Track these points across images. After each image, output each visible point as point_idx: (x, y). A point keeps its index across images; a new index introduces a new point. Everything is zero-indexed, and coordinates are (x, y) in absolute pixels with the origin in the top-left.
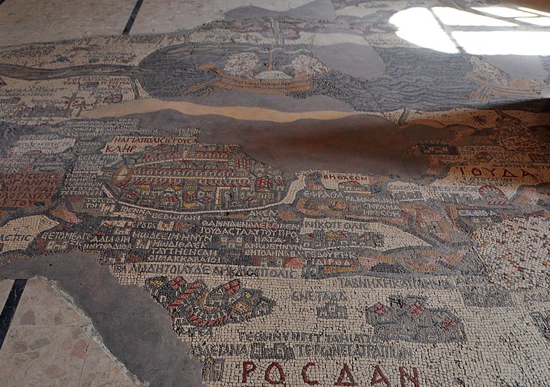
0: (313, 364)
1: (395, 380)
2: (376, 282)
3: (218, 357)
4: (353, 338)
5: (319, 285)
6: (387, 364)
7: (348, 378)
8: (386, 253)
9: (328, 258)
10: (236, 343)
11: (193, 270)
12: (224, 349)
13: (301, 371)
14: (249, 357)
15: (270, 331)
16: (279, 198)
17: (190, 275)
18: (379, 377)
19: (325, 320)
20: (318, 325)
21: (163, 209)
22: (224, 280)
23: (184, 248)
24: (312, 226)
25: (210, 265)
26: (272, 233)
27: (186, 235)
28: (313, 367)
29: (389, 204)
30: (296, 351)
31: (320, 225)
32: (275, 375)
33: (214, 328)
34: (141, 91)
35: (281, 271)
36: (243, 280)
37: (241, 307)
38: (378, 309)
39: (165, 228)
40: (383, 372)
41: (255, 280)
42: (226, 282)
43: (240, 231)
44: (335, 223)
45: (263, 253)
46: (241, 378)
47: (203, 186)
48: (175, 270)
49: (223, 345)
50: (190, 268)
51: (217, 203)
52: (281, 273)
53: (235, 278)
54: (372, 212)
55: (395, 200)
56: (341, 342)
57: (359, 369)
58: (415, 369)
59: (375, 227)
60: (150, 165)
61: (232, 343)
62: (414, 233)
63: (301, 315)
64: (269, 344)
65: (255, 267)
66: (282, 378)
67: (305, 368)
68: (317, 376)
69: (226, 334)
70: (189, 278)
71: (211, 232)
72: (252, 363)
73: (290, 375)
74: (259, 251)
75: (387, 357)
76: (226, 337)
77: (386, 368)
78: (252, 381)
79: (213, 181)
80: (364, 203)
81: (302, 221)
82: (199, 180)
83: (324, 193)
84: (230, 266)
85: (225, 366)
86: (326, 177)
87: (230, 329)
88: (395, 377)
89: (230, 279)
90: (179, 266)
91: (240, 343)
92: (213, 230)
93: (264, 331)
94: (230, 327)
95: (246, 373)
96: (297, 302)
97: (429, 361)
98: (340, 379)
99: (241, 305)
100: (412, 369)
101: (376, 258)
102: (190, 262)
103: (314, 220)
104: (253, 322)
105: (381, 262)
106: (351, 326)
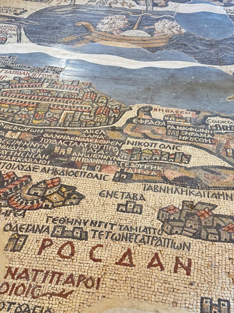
0: (102, 246)
1: (169, 267)
2: (174, 190)
3: (24, 233)
4: (142, 229)
5: (125, 187)
6: (165, 253)
7: (128, 260)
8: (190, 169)
9: (139, 168)
10: (42, 224)
11: (25, 168)
12: (30, 228)
13: (89, 250)
14: (49, 235)
15: (73, 218)
16: (111, 122)
17: (21, 171)
18: (156, 262)
19: (122, 213)
20: (115, 217)
21: (15, 122)
22: (47, 177)
23: (23, 152)
24: (133, 144)
25: (40, 165)
26: (98, 146)
27: (28, 142)
28: (101, 248)
29: (203, 133)
30: (91, 234)
31: (140, 143)
32: (67, 251)
33: (27, 211)
34: (24, 37)
35: (97, 174)
36: (63, 178)
37: (55, 198)
38: (170, 210)
39: (12, 136)
40: (161, 258)
41: (74, 179)
42: (49, 179)
43: (72, 143)
44: (152, 144)
45: (86, 161)
46: (38, 251)
47: (53, 109)
48: (10, 167)
49: (31, 225)
50: (23, 166)
51: (60, 121)
52: (96, 176)
53: (57, 176)
54: (186, 138)
55: (210, 130)
56: (131, 231)
57: (140, 254)
58: (190, 260)
59: (186, 149)
60: (14, 90)
61: (39, 224)
62: (219, 156)
63: (103, 208)
64: (70, 227)
65: (76, 170)
66: (72, 254)
67: (94, 248)
68: (103, 255)
69: (36, 217)
70: (20, 174)
71: (49, 142)
72: (51, 240)
73: (80, 253)
74: (83, 159)
75: (167, 247)
76: (35, 219)
77: (164, 256)
78: (46, 254)
79: (62, 106)
80: (182, 131)
81: (126, 140)
82: (51, 104)
83: (150, 121)
84: (56, 167)
85: (27, 241)
86: (156, 110)
87: (40, 213)
88: (170, 264)
89: (53, 177)
90: (14, 164)
91: (45, 224)
92: (51, 141)
93: (68, 217)
94: (41, 212)
95: (43, 247)
96: (103, 198)
97: (204, 255)
98: (121, 260)
99: (55, 196)
100: (187, 260)
101: (180, 172)
102: (25, 162)
103: (135, 140)
104: (61, 210)
105: (184, 175)
106: (143, 220)
